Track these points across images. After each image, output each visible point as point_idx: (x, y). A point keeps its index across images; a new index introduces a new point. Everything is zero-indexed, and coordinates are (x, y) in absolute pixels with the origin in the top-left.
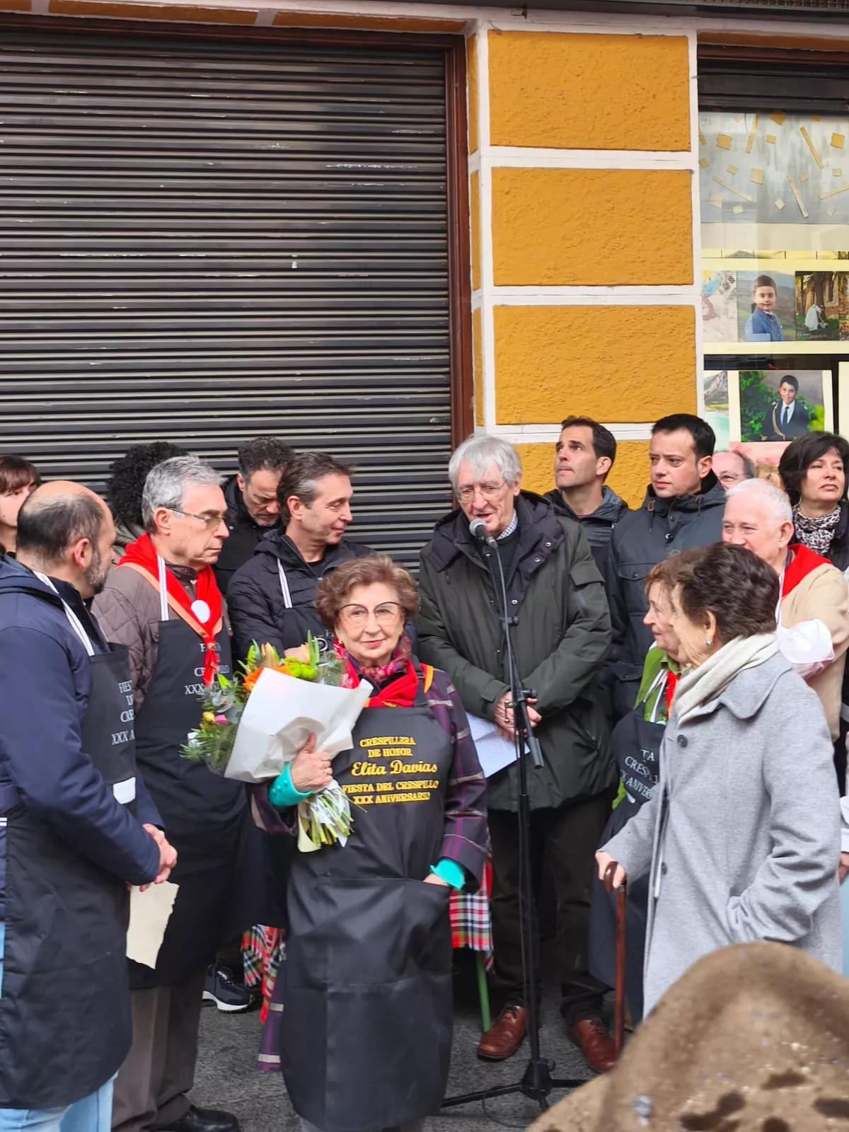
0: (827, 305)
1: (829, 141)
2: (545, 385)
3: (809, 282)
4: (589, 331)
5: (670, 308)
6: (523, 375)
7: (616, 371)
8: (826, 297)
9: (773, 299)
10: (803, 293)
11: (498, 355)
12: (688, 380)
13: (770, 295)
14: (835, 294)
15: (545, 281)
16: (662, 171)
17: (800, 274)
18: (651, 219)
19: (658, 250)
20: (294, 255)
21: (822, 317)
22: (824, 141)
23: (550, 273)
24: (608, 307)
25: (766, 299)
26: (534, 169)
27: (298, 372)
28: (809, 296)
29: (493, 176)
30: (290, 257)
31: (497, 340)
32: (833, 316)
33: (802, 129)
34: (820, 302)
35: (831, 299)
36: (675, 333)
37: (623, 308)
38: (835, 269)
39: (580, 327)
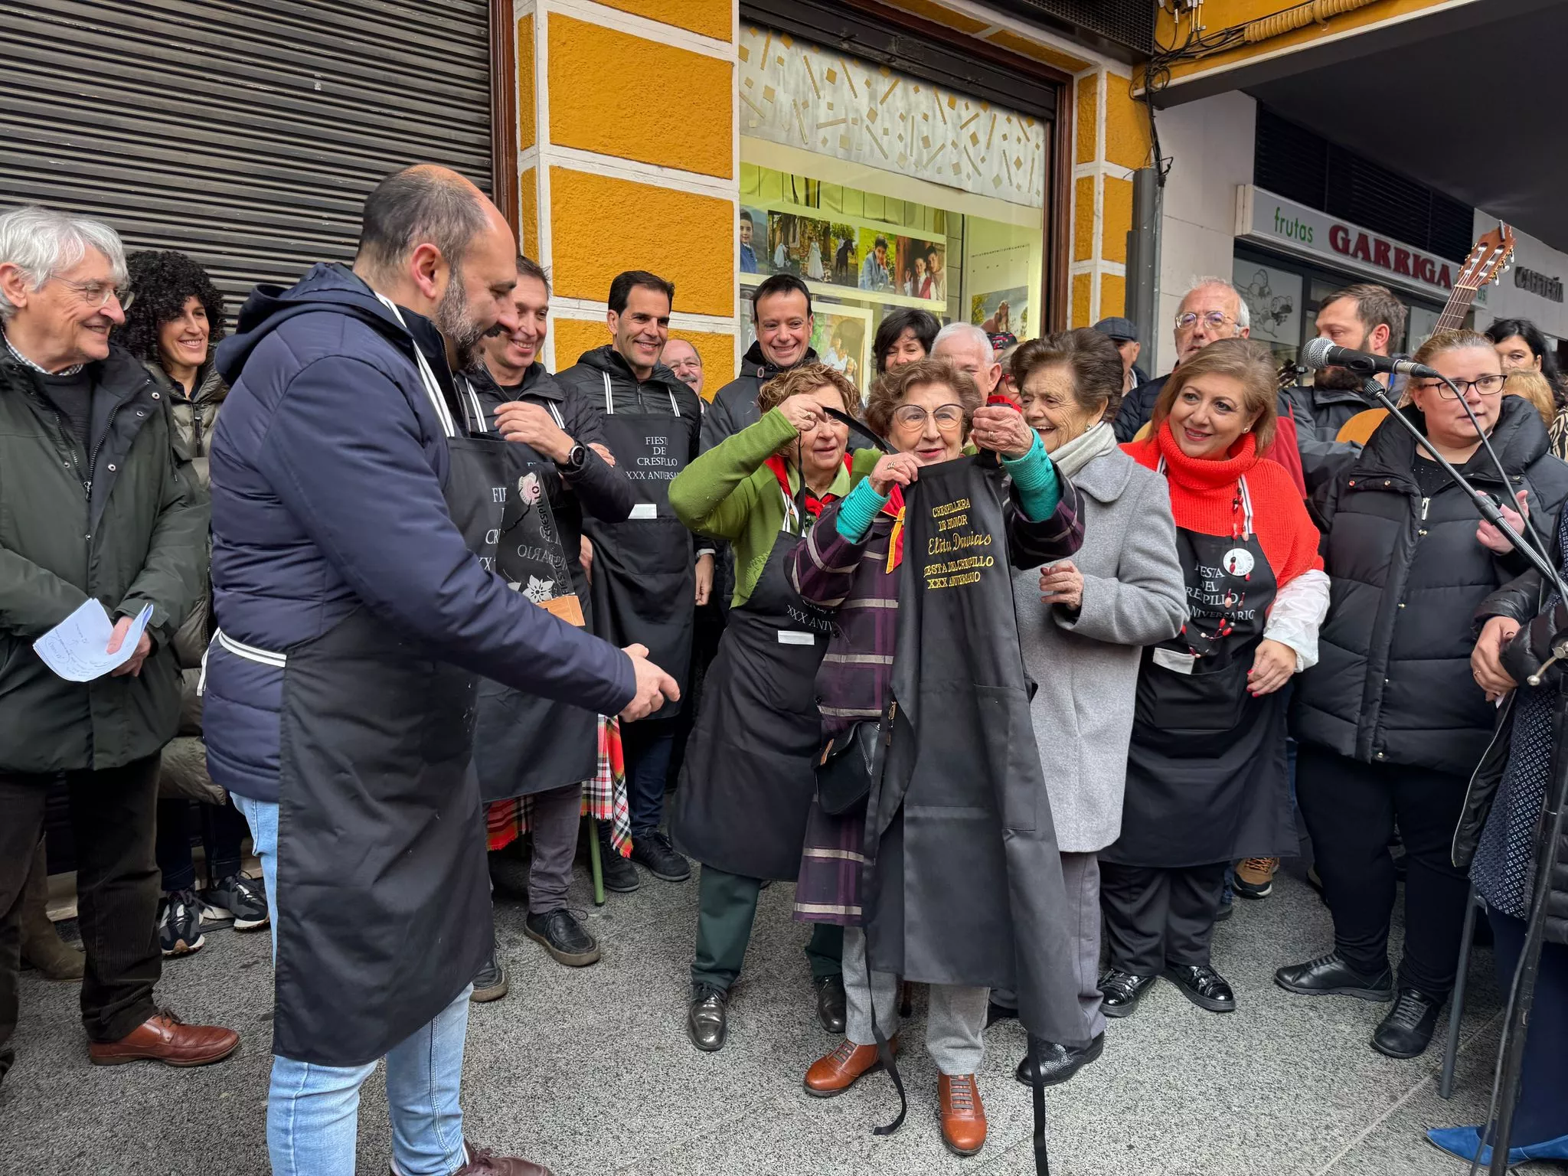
0: (792, 245)
1: (825, 75)
2: (601, 261)
3: (778, 222)
4: (641, 210)
5: (713, 200)
6: (580, 246)
7: (666, 257)
8: (791, 239)
9: (751, 233)
10: (774, 231)
11: (554, 221)
12: (727, 276)
13: (748, 229)
14: (798, 236)
15: (600, 149)
16: (708, 58)
17: (771, 213)
18: (698, 104)
19: (703, 137)
20: (318, 74)
21: (787, 256)
22: (822, 75)
23: (606, 141)
24: (659, 189)
25: (745, 231)
26: (590, 25)
27: (325, 215)
28: (778, 234)
29: (549, 21)
30: (313, 77)
31: (554, 204)
32: (795, 257)
33: (805, 58)
34: (786, 243)
35: (794, 241)
36: (716, 226)
37: (673, 192)
38: (798, 214)
39: (633, 205)
